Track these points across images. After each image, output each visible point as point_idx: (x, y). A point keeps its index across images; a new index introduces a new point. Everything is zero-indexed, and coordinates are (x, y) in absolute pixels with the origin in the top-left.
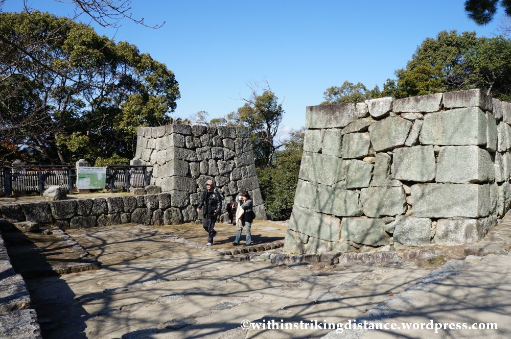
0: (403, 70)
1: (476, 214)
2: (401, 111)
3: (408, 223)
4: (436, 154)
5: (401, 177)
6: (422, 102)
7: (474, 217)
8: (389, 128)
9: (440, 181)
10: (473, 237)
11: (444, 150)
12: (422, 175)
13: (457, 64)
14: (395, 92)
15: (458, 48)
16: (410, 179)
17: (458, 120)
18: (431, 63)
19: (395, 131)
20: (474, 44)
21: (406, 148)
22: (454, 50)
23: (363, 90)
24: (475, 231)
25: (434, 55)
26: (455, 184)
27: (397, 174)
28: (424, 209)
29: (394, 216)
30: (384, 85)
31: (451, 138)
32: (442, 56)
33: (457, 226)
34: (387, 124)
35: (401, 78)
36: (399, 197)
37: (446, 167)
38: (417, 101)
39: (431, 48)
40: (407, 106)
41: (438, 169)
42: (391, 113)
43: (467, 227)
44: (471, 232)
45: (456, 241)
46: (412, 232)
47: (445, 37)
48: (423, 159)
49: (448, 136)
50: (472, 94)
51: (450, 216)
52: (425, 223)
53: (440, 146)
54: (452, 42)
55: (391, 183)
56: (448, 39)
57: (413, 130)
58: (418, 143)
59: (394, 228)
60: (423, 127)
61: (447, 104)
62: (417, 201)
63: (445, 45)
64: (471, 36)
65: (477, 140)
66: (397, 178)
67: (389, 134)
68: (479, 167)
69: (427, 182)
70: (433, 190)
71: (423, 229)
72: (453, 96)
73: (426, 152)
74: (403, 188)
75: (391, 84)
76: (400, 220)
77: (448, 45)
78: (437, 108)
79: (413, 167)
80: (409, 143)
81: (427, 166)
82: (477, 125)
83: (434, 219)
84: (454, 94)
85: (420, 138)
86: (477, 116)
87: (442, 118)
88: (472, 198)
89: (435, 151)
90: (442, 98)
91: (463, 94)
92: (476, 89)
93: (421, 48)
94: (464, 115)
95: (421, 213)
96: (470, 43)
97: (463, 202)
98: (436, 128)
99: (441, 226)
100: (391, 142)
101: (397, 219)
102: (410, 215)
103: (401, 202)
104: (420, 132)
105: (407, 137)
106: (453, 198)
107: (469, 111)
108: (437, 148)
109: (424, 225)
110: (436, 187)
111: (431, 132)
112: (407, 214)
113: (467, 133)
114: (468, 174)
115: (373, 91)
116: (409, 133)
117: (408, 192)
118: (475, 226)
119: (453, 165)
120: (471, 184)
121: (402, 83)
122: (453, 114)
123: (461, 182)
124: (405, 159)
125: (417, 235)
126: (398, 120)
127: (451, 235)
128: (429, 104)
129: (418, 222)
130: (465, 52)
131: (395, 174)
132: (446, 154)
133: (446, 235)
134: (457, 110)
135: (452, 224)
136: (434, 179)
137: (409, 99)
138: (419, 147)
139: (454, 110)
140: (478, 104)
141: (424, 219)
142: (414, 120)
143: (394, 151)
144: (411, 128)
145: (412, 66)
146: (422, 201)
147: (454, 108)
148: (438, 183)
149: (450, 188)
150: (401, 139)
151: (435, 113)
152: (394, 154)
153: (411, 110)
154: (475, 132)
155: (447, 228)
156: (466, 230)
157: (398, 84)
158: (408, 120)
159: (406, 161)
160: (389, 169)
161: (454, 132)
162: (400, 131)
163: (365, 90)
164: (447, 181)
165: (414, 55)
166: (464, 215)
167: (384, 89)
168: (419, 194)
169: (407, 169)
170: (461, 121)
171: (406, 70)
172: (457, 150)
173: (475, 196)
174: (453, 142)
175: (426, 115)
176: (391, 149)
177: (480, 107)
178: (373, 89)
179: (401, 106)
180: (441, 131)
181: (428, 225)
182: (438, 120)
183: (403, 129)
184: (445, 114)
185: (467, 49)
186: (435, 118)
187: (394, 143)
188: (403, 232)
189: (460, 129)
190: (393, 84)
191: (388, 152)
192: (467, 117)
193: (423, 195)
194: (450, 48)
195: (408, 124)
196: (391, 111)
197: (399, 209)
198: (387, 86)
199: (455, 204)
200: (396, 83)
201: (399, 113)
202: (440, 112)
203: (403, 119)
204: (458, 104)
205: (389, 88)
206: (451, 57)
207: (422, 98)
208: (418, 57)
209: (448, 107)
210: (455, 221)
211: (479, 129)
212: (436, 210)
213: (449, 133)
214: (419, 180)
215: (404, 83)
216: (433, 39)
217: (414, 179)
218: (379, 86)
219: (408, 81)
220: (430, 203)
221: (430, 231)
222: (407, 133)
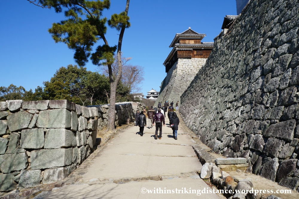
0: (48, 82)
1: (64, 164)
2: (26, 108)
3: (28, 174)
4: (45, 133)
5: (25, 147)
6: (38, 104)
7: (62, 166)
8: (19, 118)
9: (46, 148)
10: (61, 177)
11: (49, 131)
12: (37, 145)
13: (77, 83)
14: (42, 94)
15: (78, 74)
16: (30, 148)
17: (56, 115)
18: (64, 80)
19: (23, 120)
20: (86, 74)
21: (29, 130)
22: (75, 76)
23: (23, 91)
24: (63, 173)
25: (65, 76)
26: (54, 149)
27: (23, 145)
28: (37, 164)
29: (20, 171)
30: (36, 89)
31: (52, 124)
32: (69, 77)
33: (54, 172)
34: (18, 115)
35: (47, 87)
36: (24, 159)
37: (49, 140)
38: (36, 103)
39: (64, 72)
40: (30, 106)
41: (45, 141)
42: (21, 109)
43: (59, 172)
44: (61, 175)
45: (53, 180)
46: (30, 179)
47: (71, 68)
48: (38, 136)
49: (51, 123)
50: (63, 102)
51: (50, 167)
52: (37, 173)
53: (47, 128)
54: (75, 71)
55: (19, 151)
56: (73, 69)
57: (33, 120)
58: (35, 126)
59: (20, 178)
60: (39, 118)
61: (52, 106)
62: (34, 160)
63: (71, 72)
64: (84, 70)
65: (65, 125)
66: (23, 147)
67: (19, 122)
68: (65, 139)
69: (39, 149)
70: (42, 153)
71: (36, 177)
72: (54, 102)
73: (40, 132)
74: (26, 153)
75: (40, 89)
76: (23, 173)
77: (73, 72)
78: (46, 108)
79: (32, 141)
80: (30, 127)
81: (40, 140)
82: (65, 118)
83: (42, 170)
84: (55, 101)
85: (37, 124)
86: (65, 113)
87: (48, 114)
88: (62, 156)
89: (44, 132)
90: (49, 103)
91: (59, 101)
92: (65, 100)
93: (59, 71)
94: (59, 112)
95: (35, 167)
96: (83, 73)
97: (57, 158)
98: (45, 119)
99: (46, 173)
100: (20, 126)
101: (21, 172)
102: (30, 169)
103: (24, 162)
104: (37, 121)
105: (30, 124)
106: (53, 156)
107: (62, 110)
108: (46, 130)
109: (37, 174)
110: (44, 151)
111: (43, 121)
112: (28, 168)
113: (60, 122)
114: (60, 143)
115: (28, 92)
116: (31, 121)
117: (29, 155)
118: (63, 171)
119: (53, 139)
120: (62, 149)
121: (46, 89)
122: (54, 112)
123: (57, 148)
124: (28, 136)
125: (33, 180)
126: (25, 113)
127: (51, 178)
128: (42, 105)
129: (33, 172)
130: (81, 77)
131: (22, 145)
132: (50, 133)
133: (48, 178)
134: (56, 109)
135: (52, 171)
136: (43, 147)
137: (32, 102)
138: (36, 129)
139: (55, 110)
140: (66, 108)
141: (37, 170)
142: (34, 114)
143: (22, 131)
144: (32, 118)
145: (53, 80)
146: (36, 160)
147: (55, 109)
148: (46, 149)
149: (51, 151)
150: (26, 124)
151: (45, 111)
152: (22, 133)
153: (32, 108)
154: (64, 121)
155: (49, 174)
156: (58, 174)
157: (44, 90)
158: (31, 113)
159: (28, 137)
160: (18, 142)
161: (54, 121)
162: (26, 120)
163: (24, 90)
164: (50, 148)
165: (55, 75)
166: (58, 166)
167: (36, 92)
168: (35, 156)
169: (29, 141)
170: (58, 115)
171: (50, 82)
172: (55, 130)
173: (63, 155)
174: (54, 126)
175: (40, 112)
176: (20, 130)
177: (67, 109)
178: (29, 91)
179: (27, 105)
180: (48, 120)
181: (39, 174)
182: (47, 115)
183: (27, 118)
184: (50, 111)
185: (82, 76)
186: (45, 114)
187: (22, 127)
188: (25, 180)
189: (57, 120)
190: (41, 89)
191: (19, 132)
192: (60, 114)
193: (37, 156)
194: (73, 74)
195: (30, 116)
196: (21, 108)
197: (23, 166)
198: (37, 90)
199: (53, 160)
200: (43, 89)
201: (26, 110)
202: (48, 110)
203: (27, 113)
204: (57, 106)
205: (39, 92)
206: (73, 79)
207: (39, 102)
208: (57, 76)
209: (52, 108)
210: (53, 170)
211: (66, 120)
212: (44, 165)
213: (52, 121)
214: (35, 148)
215: (48, 90)
216: (65, 68)
217: (32, 147)
218: (32, 90)
219: (50, 89)
220: (40, 161)
221: (40, 177)
222: (29, 121)
